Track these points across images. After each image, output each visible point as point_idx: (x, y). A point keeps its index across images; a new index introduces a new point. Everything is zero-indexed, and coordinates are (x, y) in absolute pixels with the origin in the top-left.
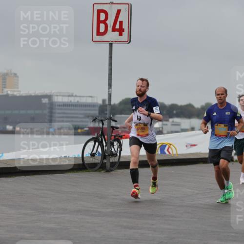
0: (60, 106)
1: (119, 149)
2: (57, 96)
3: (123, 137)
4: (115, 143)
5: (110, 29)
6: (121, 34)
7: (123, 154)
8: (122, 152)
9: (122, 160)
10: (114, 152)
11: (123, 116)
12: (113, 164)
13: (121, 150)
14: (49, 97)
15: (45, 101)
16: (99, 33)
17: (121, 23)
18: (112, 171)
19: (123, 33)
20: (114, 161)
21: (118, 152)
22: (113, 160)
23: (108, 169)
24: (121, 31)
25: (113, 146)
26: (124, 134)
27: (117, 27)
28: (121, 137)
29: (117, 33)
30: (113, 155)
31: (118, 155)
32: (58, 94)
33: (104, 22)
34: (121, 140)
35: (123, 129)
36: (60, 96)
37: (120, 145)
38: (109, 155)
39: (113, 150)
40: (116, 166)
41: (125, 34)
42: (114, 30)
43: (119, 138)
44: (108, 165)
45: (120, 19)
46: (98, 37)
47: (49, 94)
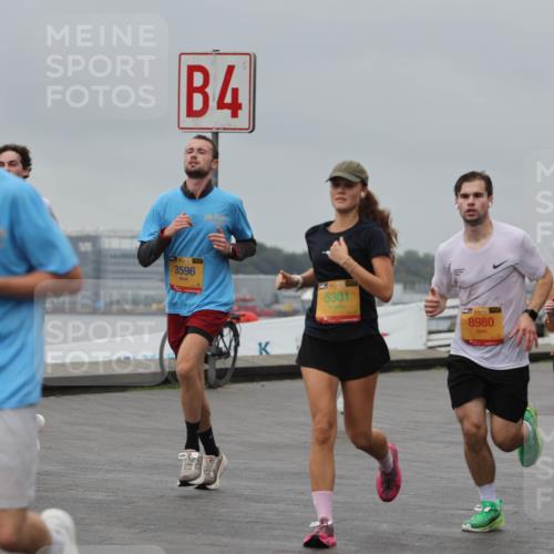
0: (115, 257)
1: (233, 344)
2: (109, 237)
3: (242, 318)
4: (226, 331)
5: (213, 103)
6: (235, 115)
7: (241, 352)
8: (239, 349)
9: (239, 364)
10: (224, 349)
11: (241, 276)
12: (221, 373)
13: (237, 344)
14: (94, 239)
15: (86, 247)
16: (191, 113)
17: (235, 92)
18: (219, 386)
19: (240, 112)
20: (223, 366)
21: (232, 348)
22: (221, 364)
23: (212, 383)
24: (235, 108)
25: (222, 336)
26: (242, 313)
27: (228, 99)
28: (238, 319)
29: (228, 112)
30: (222, 354)
31: (232, 353)
32: (112, 234)
33: (202, 90)
34: (238, 326)
35: (242, 304)
36: (115, 237)
37: (236, 335)
38: (214, 355)
39: (221, 345)
40: (228, 376)
41: (244, 113)
42: (221, 105)
43: (234, 321)
44: (212, 375)
45: (233, 84)
46: (190, 119)
47: (93, 234)
